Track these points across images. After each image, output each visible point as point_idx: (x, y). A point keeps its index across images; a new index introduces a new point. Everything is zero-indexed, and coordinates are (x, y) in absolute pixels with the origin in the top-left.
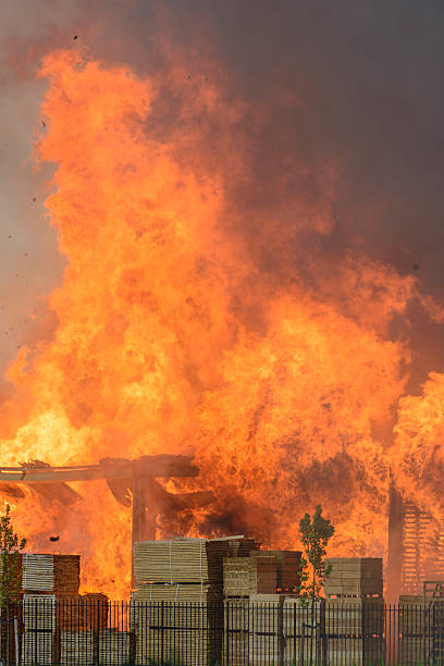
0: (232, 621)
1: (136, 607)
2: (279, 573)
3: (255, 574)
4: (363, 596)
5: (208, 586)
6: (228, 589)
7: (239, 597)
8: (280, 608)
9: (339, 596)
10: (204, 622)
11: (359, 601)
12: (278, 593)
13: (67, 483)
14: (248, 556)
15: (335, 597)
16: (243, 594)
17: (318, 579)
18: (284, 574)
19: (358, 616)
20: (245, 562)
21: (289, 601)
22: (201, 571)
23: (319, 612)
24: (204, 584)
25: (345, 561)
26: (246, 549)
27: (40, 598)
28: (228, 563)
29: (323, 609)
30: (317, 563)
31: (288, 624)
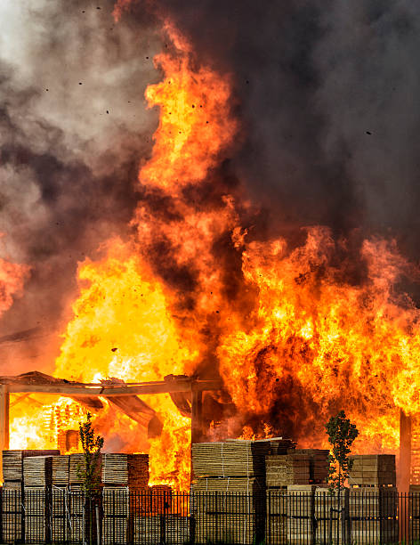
0: (273, 508)
1: (195, 496)
2: (311, 467)
3: (292, 469)
4: (380, 486)
5: (253, 479)
6: (269, 481)
7: (279, 487)
8: (313, 496)
9: (360, 486)
10: (250, 508)
11: (376, 490)
12: (310, 483)
13: (139, 396)
14: (286, 454)
15: (357, 487)
16: (282, 485)
17: (342, 472)
18: (315, 469)
19: (376, 502)
20: (283, 458)
21: (319, 490)
22: (248, 466)
23: (344, 499)
24: (250, 477)
25: (365, 458)
26: (284, 448)
27: (117, 490)
28: (269, 460)
29: (347, 496)
30: (342, 459)
31: (319, 509)
